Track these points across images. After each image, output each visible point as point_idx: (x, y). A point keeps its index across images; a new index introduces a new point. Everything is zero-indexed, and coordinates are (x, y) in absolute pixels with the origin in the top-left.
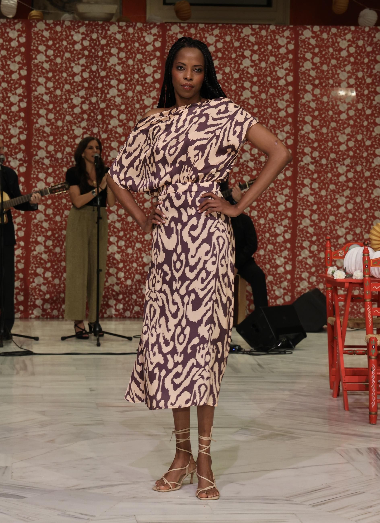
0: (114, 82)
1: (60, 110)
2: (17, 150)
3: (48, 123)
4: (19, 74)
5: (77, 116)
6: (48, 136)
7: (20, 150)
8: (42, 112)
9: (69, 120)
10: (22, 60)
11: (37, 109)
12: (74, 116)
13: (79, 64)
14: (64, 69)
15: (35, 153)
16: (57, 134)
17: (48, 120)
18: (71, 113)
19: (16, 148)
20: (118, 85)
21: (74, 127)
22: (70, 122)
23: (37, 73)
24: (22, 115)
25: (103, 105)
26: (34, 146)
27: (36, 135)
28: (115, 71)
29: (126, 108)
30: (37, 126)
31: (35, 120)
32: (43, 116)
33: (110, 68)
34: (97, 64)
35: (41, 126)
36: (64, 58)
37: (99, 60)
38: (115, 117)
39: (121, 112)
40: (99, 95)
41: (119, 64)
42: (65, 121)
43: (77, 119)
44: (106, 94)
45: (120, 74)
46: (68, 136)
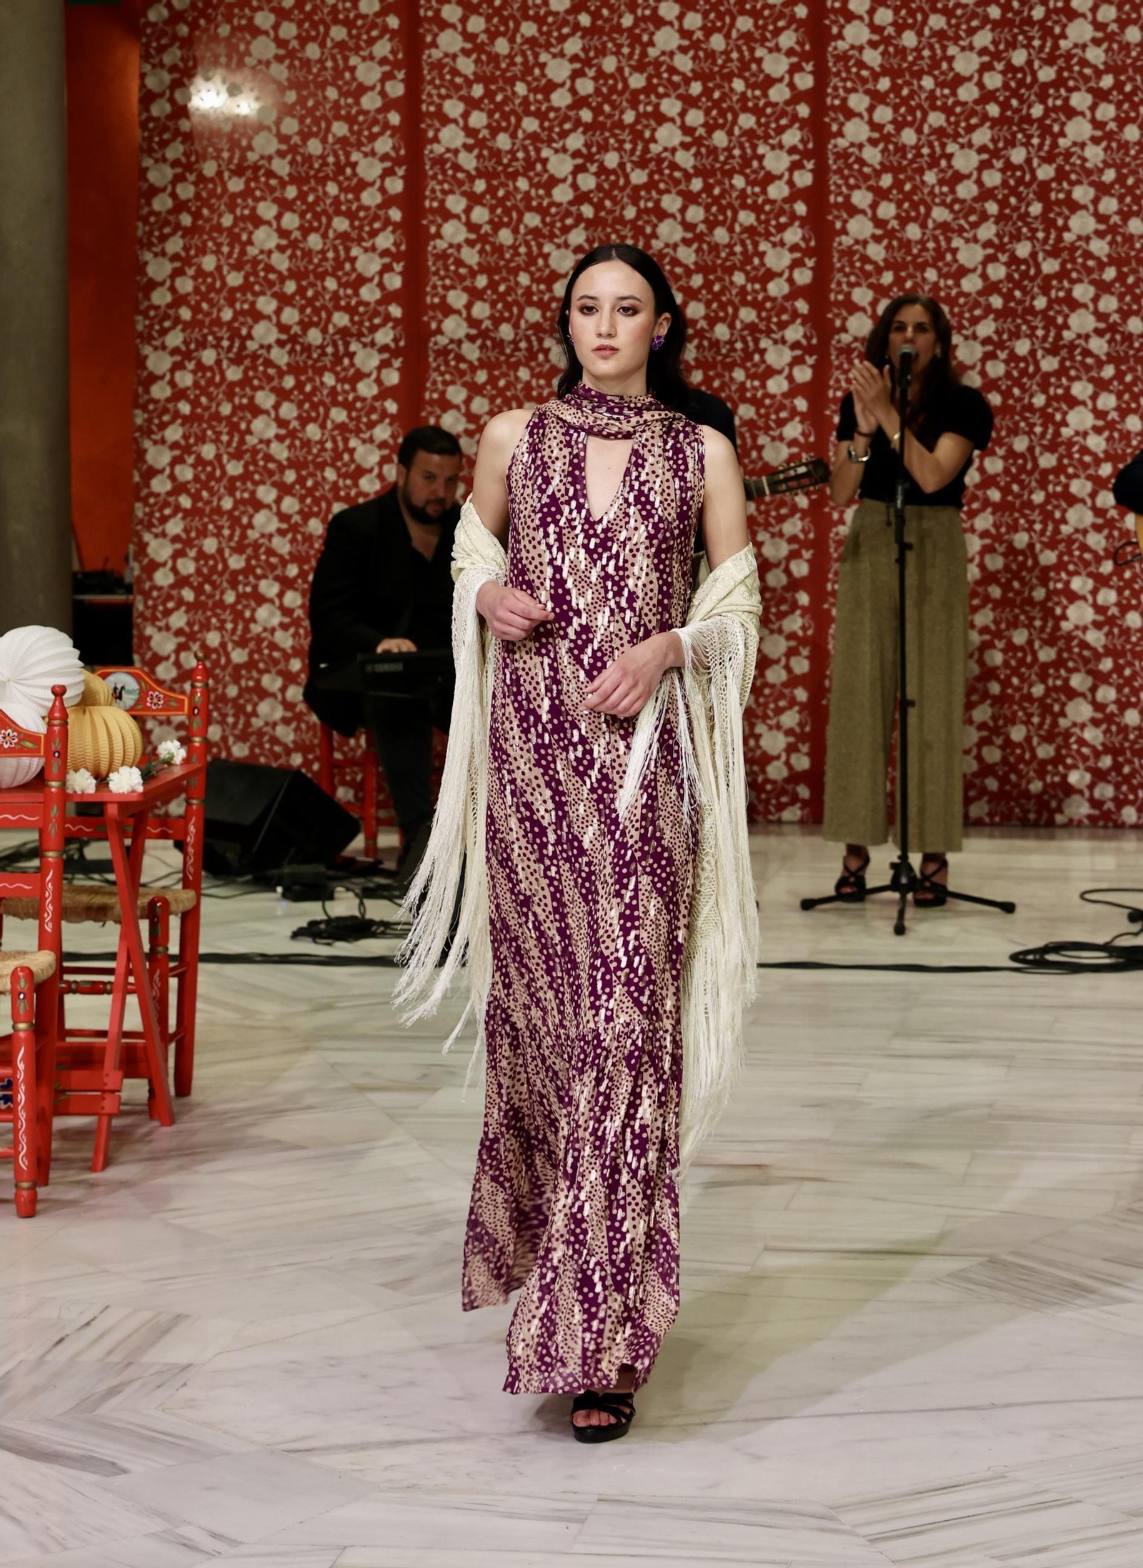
0: (1080, 100)
1: (915, 189)
2: (785, 317)
3: (879, 232)
4: (791, 85)
5: (967, 209)
6: (879, 271)
7: (795, 315)
8: (861, 198)
9: (940, 220)
10: (798, 42)
11: (844, 189)
12: (957, 207)
13: (971, 47)
14: (924, 64)
15: (838, 323)
16: (904, 266)
17: (879, 223)
18: (949, 200)
19: (783, 310)
20: (1093, 108)
21: (957, 242)
22: (944, 227)
23: (844, 80)
24: (801, 208)
25: (1045, 172)
26: (838, 304)
27: (841, 270)
28: (1084, 63)
29: (1121, 179)
30: (846, 241)
31: (838, 225)
32: (863, 212)
33: (1069, 56)
34: (1028, 46)
35: (857, 242)
36: (927, 32)
37: (1035, 32)
38: (1085, 207)
39: (1103, 190)
40: (1035, 141)
41: (1096, 42)
42: (930, 224)
43: (966, 217)
44: (1056, 137)
45: (1099, 74)
46: (939, 270)
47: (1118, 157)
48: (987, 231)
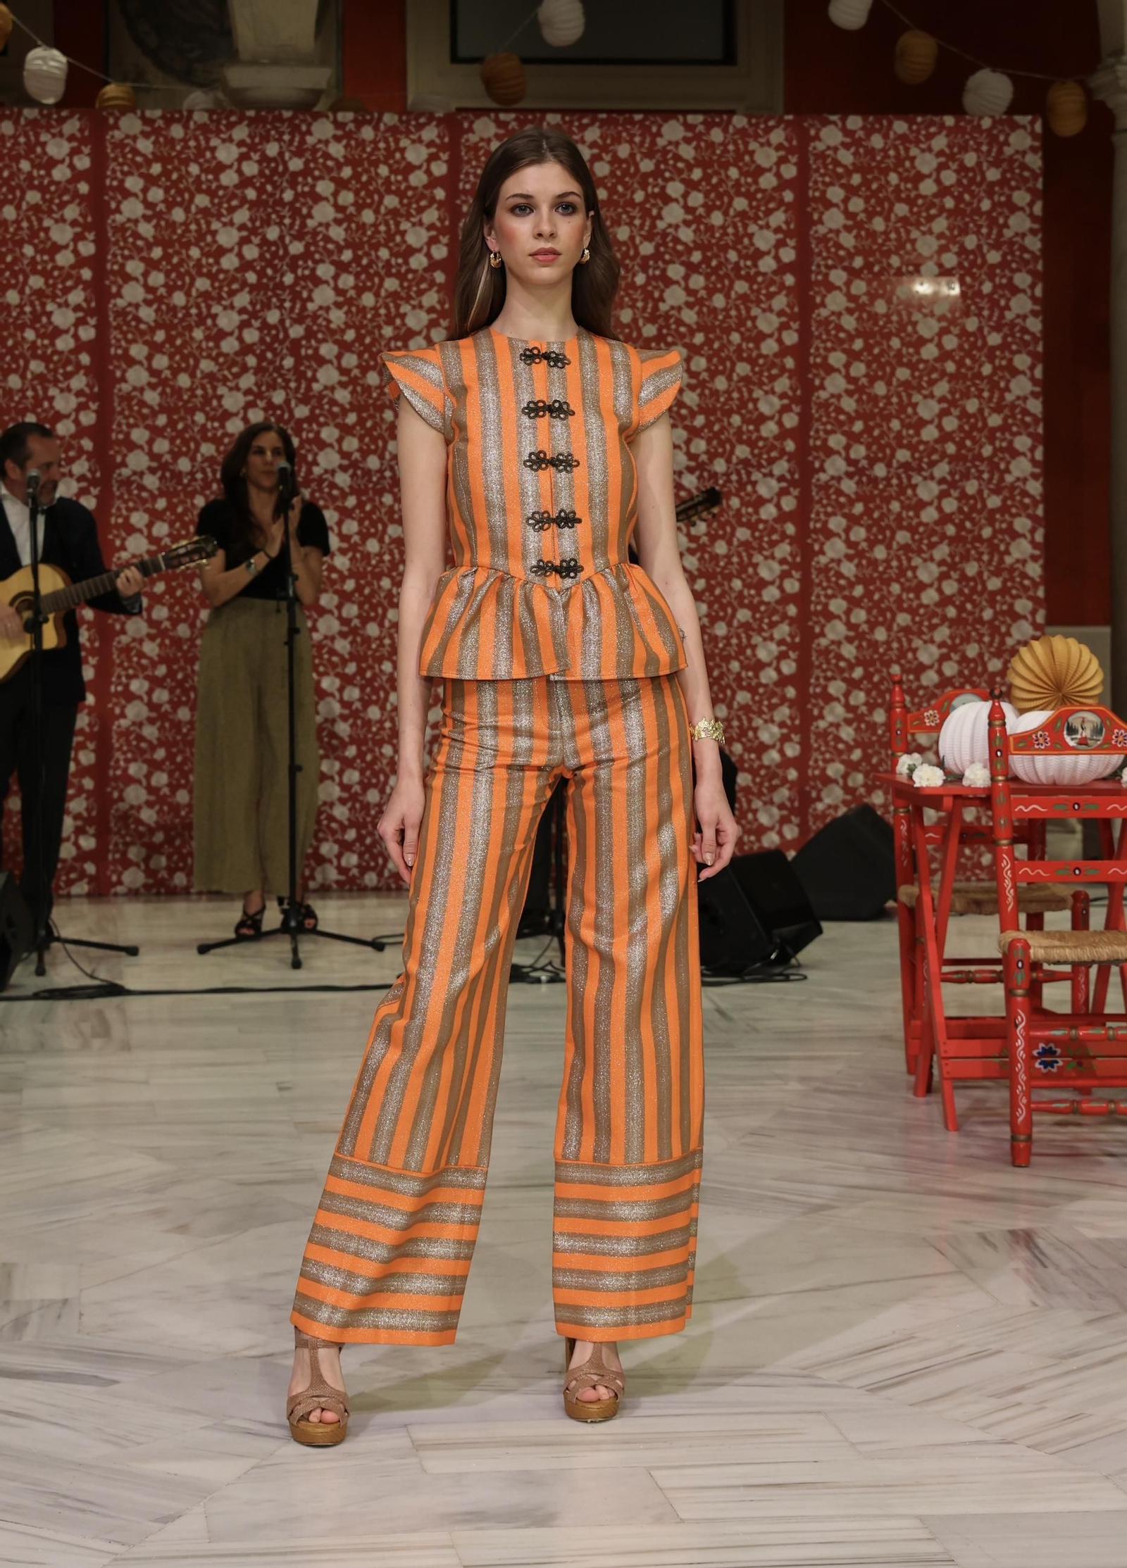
0: (325, 270)
1: (185, 344)
2: (72, 453)
3: (154, 380)
4: (76, 252)
5: (230, 361)
6: (155, 414)
7: (81, 451)
8: (138, 351)
9: (207, 370)
10: (81, 214)
11: (123, 343)
12: (221, 360)
13: (231, 223)
14: (192, 236)
15: (119, 459)
16: (176, 410)
17: (154, 372)
18: (214, 353)
20: (336, 277)
21: (222, 390)
22: (210, 376)
23: (122, 249)
24: (85, 359)
25: (296, 331)
26: (118, 442)
27: (121, 413)
28: (327, 239)
29: (359, 338)
30: (125, 387)
31: (118, 374)
32: (140, 363)
33: (315, 233)
34: (280, 224)
35: (135, 389)
36: (193, 209)
37: (285, 212)
38: (330, 362)
39: (345, 347)
40: (287, 305)
41: (338, 222)
42: (199, 374)
43: (229, 369)
44: (304, 302)
45: (340, 249)
46: (207, 414)
47: (357, 320)
48: (248, 381)
